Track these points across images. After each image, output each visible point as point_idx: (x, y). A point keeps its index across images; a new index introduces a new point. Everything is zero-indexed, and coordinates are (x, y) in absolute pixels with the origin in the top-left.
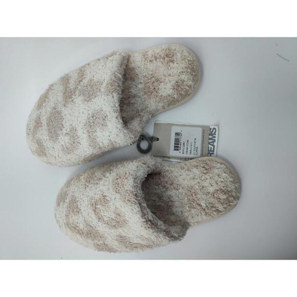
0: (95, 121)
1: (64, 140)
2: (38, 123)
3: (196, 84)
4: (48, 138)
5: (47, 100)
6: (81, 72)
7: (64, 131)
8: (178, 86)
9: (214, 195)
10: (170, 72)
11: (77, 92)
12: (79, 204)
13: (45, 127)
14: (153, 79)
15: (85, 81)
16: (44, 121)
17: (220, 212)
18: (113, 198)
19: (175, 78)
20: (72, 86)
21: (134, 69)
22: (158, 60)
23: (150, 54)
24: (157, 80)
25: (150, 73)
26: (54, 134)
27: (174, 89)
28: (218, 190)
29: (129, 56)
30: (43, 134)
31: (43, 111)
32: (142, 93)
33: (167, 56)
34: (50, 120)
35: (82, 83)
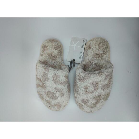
0: (56, 79)
1: (58, 94)
2: (49, 102)
3: (58, 42)
4: (55, 100)
5: (42, 95)
6: (38, 79)
7: (55, 93)
8: (56, 48)
9: (100, 48)
10: (50, 49)
11: (44, 83)
12: (84, 99)
13: (51, 100)
14: (50, 55)
15: (41, 78)
16: (48, 99)
17: (107, 47)
18: (86, 83)
19: (53, 47)
20: (41, 84)
21: (44, 61)
22: (45, 51)
23: (42, 53)
24: (51, 54)
25: (48, 55)
26: (55, 97)
27: (56, 50)
28: (99, 46)
29: (40, 60)
30: (53, 102)
31: (45, 98)
32: (53, 61)
33: (45, 47)
34: (49, 97)
35: (42, 80)
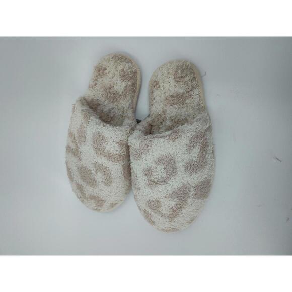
1: (99, 177)
2: (80, 188)
3: (132, 63)
4: (92, 188)
5: (71, 170)
6: (71, 135)
7: (93, 172)
8: (124, 76)
10: (111, 75)
11: (78, 145)
13: (84, 184)
14: (107, 90)
15: (76, 135)
16: (80, 182)
19: (118, 73)
20: (73, 147)
21: (92, 99)
22: (98, 80)
23: (92, 83)
24: (110, 88)
25: (102, 90)
26: (92, 183)
27: (123, 81)
30: (89, 190)
31: (75, 178)
32: (111, 105)
33: (99, 71)
34: (83, 177)
35: (76, 138)
